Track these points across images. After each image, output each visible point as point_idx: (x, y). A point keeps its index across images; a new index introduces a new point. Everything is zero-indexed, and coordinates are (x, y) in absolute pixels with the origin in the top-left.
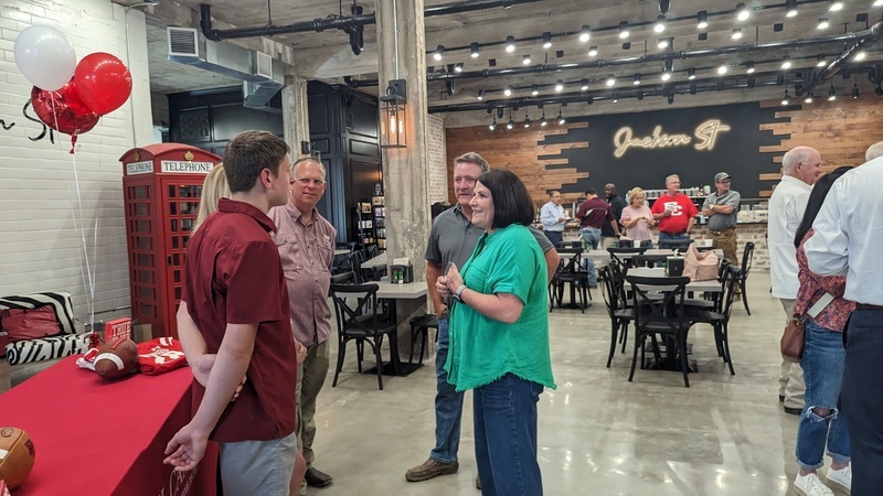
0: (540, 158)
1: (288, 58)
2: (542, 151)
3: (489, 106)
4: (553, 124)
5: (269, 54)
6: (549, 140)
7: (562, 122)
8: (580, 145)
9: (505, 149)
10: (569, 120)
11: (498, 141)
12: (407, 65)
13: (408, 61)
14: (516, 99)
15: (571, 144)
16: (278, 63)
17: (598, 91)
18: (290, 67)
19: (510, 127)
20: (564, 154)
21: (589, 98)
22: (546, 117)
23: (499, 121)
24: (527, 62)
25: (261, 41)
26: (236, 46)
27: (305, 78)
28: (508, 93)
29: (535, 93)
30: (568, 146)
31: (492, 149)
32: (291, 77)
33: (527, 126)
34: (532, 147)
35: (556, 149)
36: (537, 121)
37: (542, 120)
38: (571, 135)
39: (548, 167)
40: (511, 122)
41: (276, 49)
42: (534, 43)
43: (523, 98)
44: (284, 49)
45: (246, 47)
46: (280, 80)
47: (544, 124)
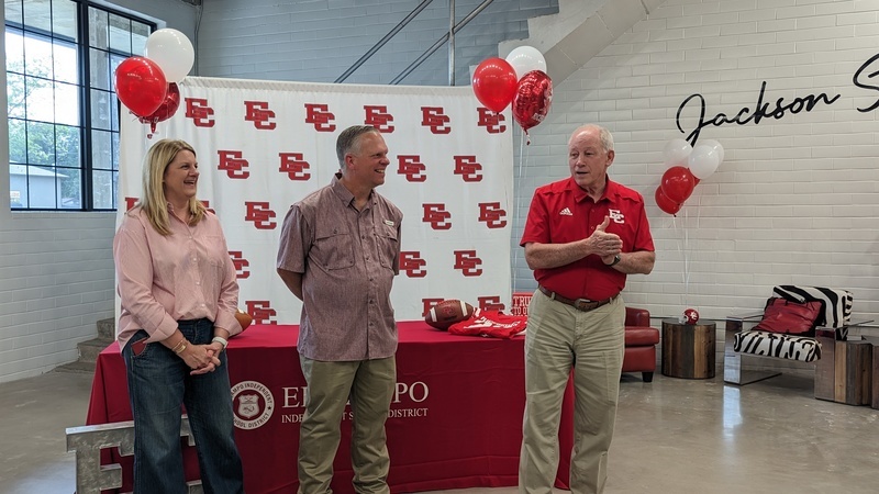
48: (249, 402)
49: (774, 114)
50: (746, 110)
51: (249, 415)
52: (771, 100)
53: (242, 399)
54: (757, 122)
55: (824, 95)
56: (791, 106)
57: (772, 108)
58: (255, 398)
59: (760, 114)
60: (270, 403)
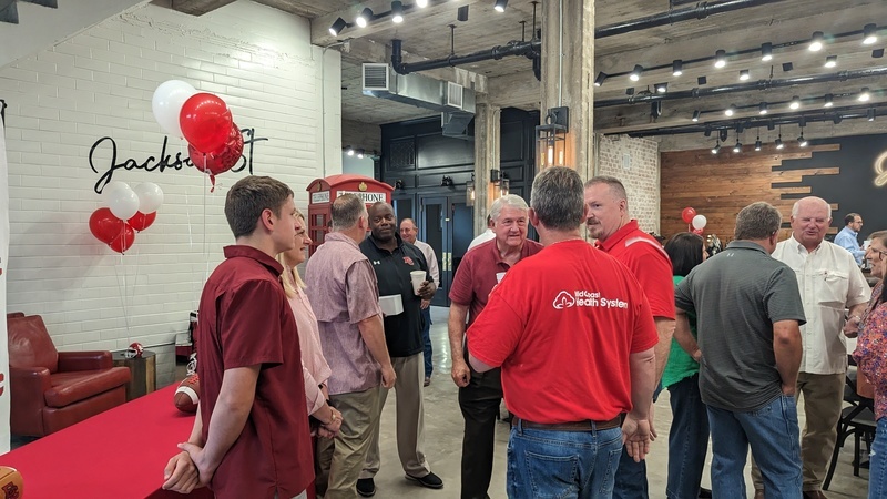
0: (774, 185)
1: (482, 86)
2: (778, 178)
3: (707, 128)
4: (792, 146)
5: (461, 84)
6: (787, 165)
7: (804, 144)
8: (827, 171)
9: (731, 175)
10: (813, 142)
11: (723, 167)
12: (571, 91)
13: (573, 87)
14: (741, 119)
15: (816, 171)
16: (469, 92)
17: (848, 108)
18: (484, 95)
19: (736, 150)
20: (806, 181)
21: (835, 116)
22: (782, 139)
23: (723, 144)
24: (745, 78)
25: (454, 71)
26: (427, 77)
27: (498, 105)
28: (729, 113)
29: (764, 112)
30: (811, 172)
31: (715, 175)
32: (484, 105)
33: (758, 149)
34: (764, 173)
35: (796, 175)
36: (772, 144)
37: (778, 142)
38: (817, 160)
39: (784, 196)
40: (738, 145)
41: (469, 78)
42: (751, 57)
43: (749, 118)
44: (477, 78)
45: (439, 78)
46: (471, 109)
47: (780, 147)
49: (175, 165)
50: (152, 159)
52: (171, 153)
54: (162, 170)
56: (186, 161)
59: (163, 164)
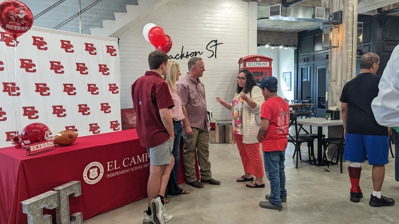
12: (344, 3)
26: (304, 7)
45: (310, 6)
48: (94, 171)
49: (186, 56)
50: (178, 55)
51: (94, 178)
52: (185, 52)
53: (91, 171)
54: (181, 59)
55: (199, 52)
56: (190, 55)
57: (185, 55)
58: (96, 169)
59: (182, 56)
60: (102, 171)
